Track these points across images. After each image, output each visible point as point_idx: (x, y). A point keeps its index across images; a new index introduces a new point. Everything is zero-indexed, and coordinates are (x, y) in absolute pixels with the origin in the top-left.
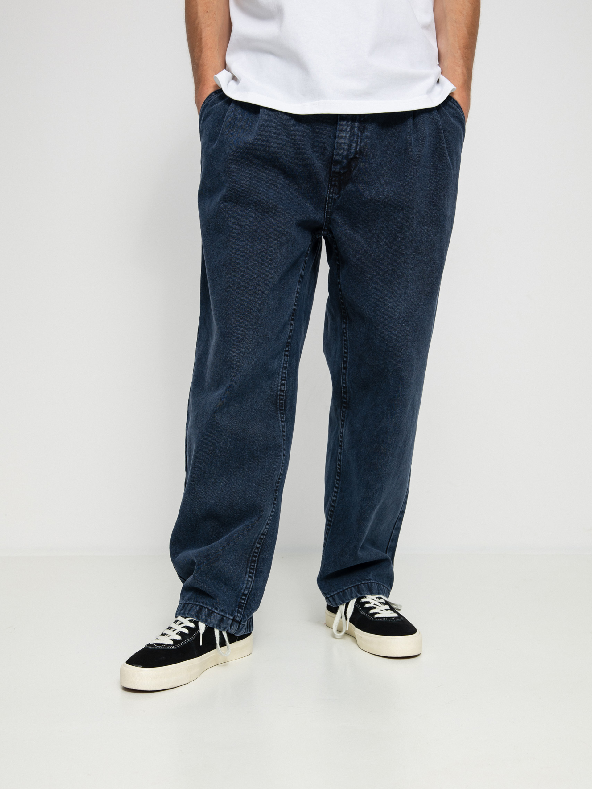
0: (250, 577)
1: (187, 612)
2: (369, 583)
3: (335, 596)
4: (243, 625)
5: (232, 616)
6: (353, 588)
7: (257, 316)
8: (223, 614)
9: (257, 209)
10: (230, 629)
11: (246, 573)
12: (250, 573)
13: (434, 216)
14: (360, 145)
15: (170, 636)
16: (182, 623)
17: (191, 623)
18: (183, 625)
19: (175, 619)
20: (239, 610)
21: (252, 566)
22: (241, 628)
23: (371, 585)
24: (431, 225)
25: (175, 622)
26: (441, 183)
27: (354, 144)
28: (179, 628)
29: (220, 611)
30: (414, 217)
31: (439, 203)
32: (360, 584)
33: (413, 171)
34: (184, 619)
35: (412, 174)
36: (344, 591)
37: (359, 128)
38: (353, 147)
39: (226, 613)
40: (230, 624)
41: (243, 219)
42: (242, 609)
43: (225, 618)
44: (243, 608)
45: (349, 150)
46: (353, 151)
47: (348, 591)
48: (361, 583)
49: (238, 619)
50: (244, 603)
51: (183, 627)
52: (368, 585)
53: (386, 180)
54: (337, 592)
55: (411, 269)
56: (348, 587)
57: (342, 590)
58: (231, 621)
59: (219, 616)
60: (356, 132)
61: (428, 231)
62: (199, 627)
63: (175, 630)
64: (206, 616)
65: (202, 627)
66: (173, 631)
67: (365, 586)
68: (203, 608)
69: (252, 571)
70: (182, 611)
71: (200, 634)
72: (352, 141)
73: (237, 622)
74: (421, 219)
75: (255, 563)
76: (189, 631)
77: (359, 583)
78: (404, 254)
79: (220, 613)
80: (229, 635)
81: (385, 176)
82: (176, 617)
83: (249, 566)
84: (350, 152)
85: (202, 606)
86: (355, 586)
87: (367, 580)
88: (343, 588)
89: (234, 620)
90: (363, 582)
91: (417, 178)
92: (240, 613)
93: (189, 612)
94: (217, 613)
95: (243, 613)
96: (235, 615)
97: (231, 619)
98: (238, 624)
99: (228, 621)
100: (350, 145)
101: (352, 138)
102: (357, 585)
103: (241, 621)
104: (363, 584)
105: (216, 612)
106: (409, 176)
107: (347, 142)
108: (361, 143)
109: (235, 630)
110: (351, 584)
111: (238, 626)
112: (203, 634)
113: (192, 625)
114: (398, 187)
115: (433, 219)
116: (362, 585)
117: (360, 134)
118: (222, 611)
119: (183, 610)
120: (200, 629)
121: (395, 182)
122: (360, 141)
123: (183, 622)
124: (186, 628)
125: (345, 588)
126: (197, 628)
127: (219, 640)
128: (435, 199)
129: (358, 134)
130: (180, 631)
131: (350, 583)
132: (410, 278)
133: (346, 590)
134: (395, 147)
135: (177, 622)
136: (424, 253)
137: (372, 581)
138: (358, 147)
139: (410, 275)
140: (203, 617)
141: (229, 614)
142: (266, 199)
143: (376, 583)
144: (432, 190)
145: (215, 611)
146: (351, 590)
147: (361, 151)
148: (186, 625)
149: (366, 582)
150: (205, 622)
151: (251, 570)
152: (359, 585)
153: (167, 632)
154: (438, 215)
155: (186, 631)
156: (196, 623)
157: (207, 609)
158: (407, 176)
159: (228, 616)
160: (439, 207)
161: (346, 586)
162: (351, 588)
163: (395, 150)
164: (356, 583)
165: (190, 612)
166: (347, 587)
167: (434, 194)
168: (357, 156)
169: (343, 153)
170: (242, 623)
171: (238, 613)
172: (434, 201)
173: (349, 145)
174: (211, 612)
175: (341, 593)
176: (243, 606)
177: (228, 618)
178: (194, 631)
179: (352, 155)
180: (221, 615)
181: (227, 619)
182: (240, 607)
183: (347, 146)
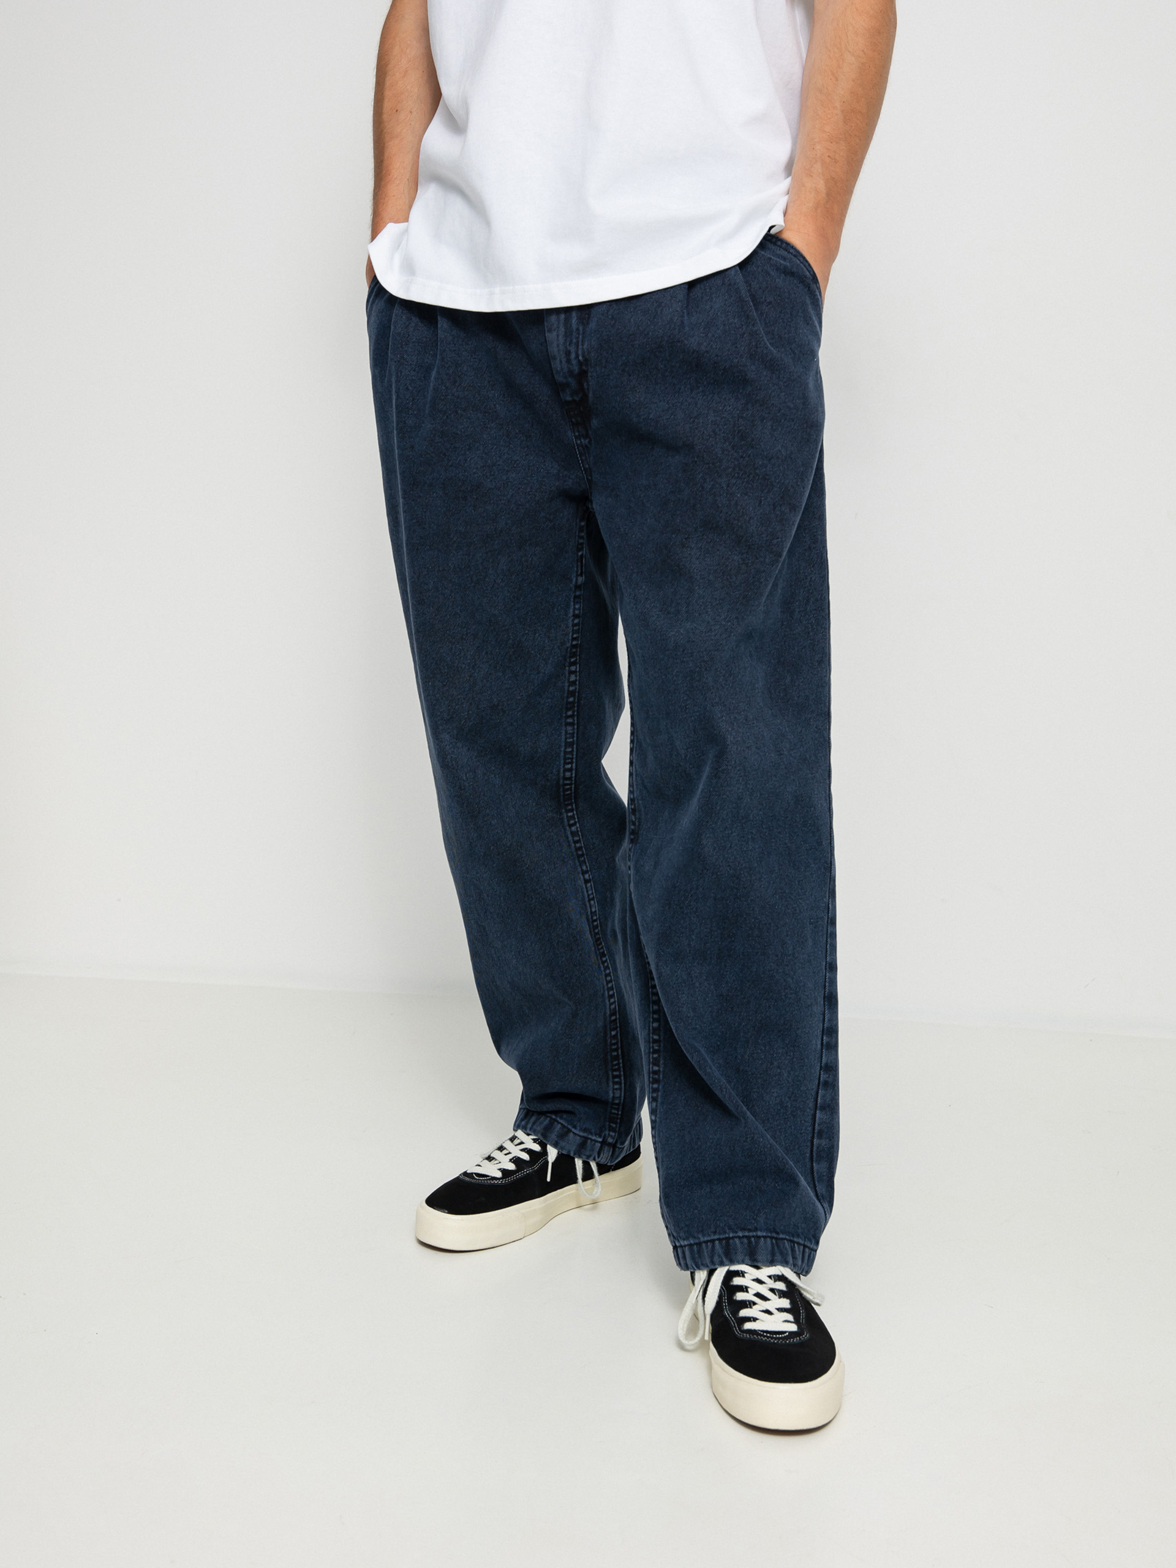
0: (617, 1083)
1: (529, 1126)
2: (753, 1236)
3: (686, 1248)
4: (619, 1148)
5: (600, 1136)
6: (717, 1242)
7: (471, 676)
8: (585, 1135)
9: (446, 494)
10: (598, 1157)
11: (608, 1079)
12: (614, 1077)
13: (742, 457)
14: (583, 349)
15: (500, 1162)
16: (522, 1143)
17: (535, 1144)
18: (522, 1147)
19: (511, 1134)
20: (612, 1124)
21: (615, 1065)
22: (617, 1153)
23: (757, 1243)
24: (736, 475)
25: (512, 1139)
26: (754, 396)
27: (572, 349)
28: (516, 1152)
29: (581, 1130)
30: (696, 462)
31: (753, 433)
32: (733, 1238)
33: (690, 382)
34: (525, 1135)
35: (688, 389)
36: (699, 1244)
37: (578, 318)
38: (573, 356)
39: (592, 1134)
40: (597, 1150)
41: (425, 512)
42: (616, 1123)
43: (589, 1141)
44: (619, 1121)
45: (569, 361)
46: (574, 362)
47: (707, 1246)
48: (735, 1235)
49: (610, 1140)
50: (618, 1114)
51: (522, 1150)
52: (750, 1242)
53: (640, 398)
54: (689, 1243)
55: (698, 559)
56: (709, 1239)
57: (697, 1241)
58: (599, 1145)
59: (579, 1138)
60: (574, 326)
61: (728, 486)
62: (548, 1151)
63: (510, 1153)
64: (558, 1137)
65: (552, 1153)
66: (506, 1155)
67: (742, 1243)
68: (556, 1123)
69: (617, 1073)
70: (523, 1123)
71: (547, 1162)
72: (570, 344)
73: (609, 1145)
74: (713, 464)
75: (618, 1060)
76: (530, 1157)
77: (731, 1235)
78: (679, 530)
79: (581, 1134)
80: (598, 1165)
81: (636, 390)
82: (515, 1130)
83: (610, 1067)
84: (572, 364)
85: (554, 1119)
86: (723, 1239)
87: (750, 1230)
88: (700, 1238)
89: (604, 1143)
90: (740, 1234)
91: (698, 393)
92: (614, 1130)
93: (532, 1126)
94: (575, 1134)
95: (619, 1129)
96: (605, 1135)
97: (599, 1142)
98: (612, 1149)
99: (594, 1145)
100: (568, 353)
101: (569, 339)
102: (726, 1238)
103: (616, 1142)
104: (739, 1237)
105: (573, 1132)
106: (683, 392)
107: (561, 347)
108: (583, 345)
109: (607, 1158)
110: (715, 1233)
111: (611, 1151)
112: (553, 1163)
113: (537, 1148)
114: (663, 411)
115: (739, 464)
116: (737, 1240)
117: (581, 328)
118: (585, 1130)
119: (526, 1121)
120: (549, 1154)
121: (656, 403)
122: (582, 341)
123: (524, 1141)
124: (526, 1152)
125: (702, 1239)
126: (544, 1153)
127: (581, 1172)
128: (743, 425)
129: (578, 329)
130: (515, 1157)
131: (713, 1229)
132: (697, 575)
133: (704, 1245)
134: (648, 333)
135: (515, 1139)
136: (722, 527)
137: (759, 1234)
138: (580, 352)
139: (697, 570)
140: (553, 1136)
141: (596, 1135)
142: (460, 474)
143: (772, 1238)
144: (738, 410)
145: (573, 1130)
146: (713, 1246)
147: (586, 360)
148: (527, 1147)
149: (747, 1234)
150: (555, 1146)
151: (615, 1073)
152: (729, 1238)
153: (497, 1154)
154: (749, 456)
155: (525, 1157)
156: (544, 1146)
157: (562, 1124)
158: (679, 392)
159: (594, 1138)
160: (753, 440)
161: (704, 1236)
162: (713, 1241)
163: (649, 338)
164: (725, 1233)
165: (535, 1127)
166: (706, 1239)
167: (742, 417)
168: (584, 367)
169: (562, 369)
170: (618, 1145)
171: (609, 1130)
172: (741, 430)
173: (566, 354)
174: (566, 1130)
175: (695, 1246)
176: (617, 1118)
177: (594, 1140)
178: (538, 1157)
179: (576, 369)
180: (583, 1137)
181: (593, 1142)
182: (612, 1120)
183: (564, 355)
